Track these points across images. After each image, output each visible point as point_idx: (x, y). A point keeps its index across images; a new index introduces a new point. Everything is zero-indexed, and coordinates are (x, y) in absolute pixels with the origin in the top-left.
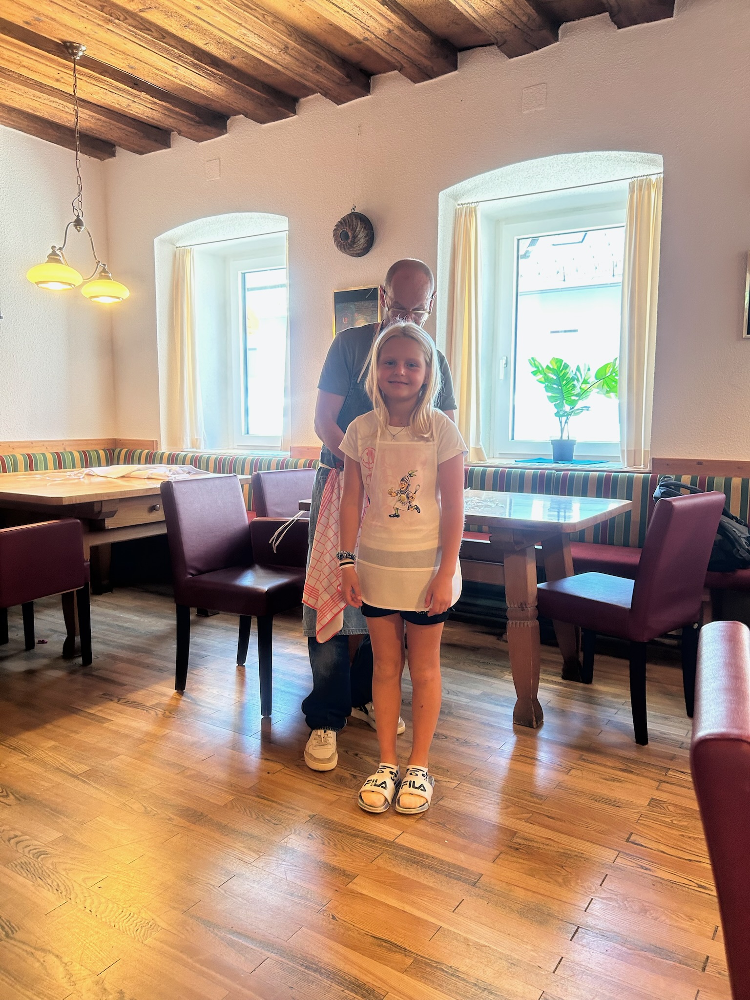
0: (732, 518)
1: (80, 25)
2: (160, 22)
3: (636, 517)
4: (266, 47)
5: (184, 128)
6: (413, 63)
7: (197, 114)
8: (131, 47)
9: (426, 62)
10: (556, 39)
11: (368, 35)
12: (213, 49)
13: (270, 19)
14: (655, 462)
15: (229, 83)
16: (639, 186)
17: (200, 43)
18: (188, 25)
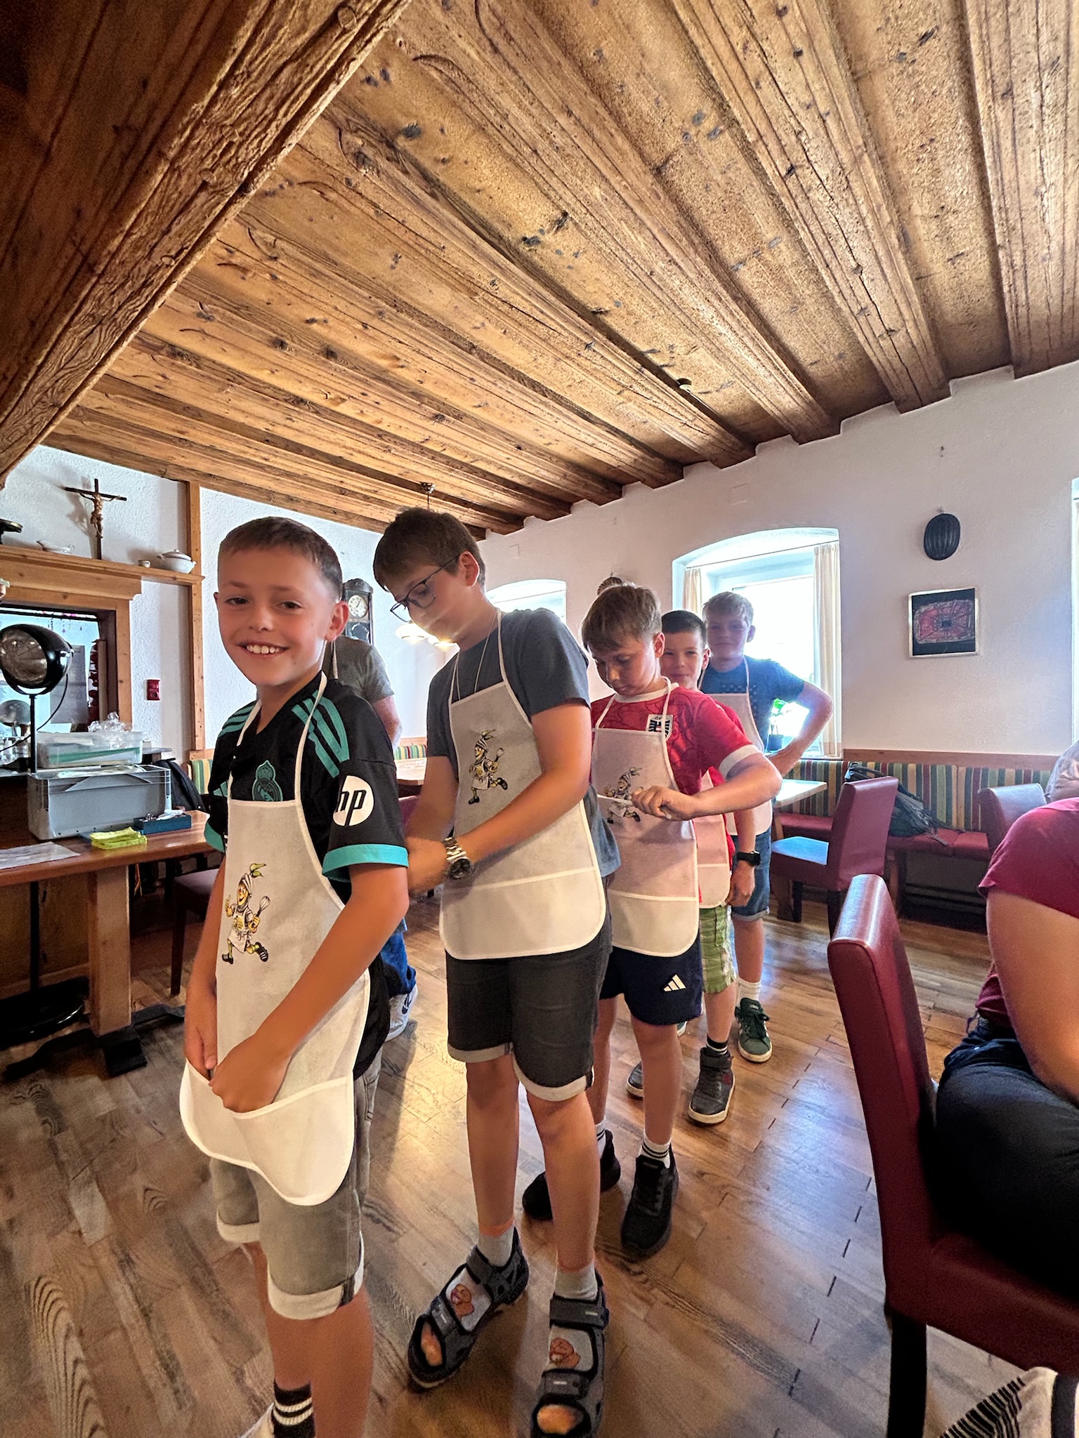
0: (910, 795)
1: (433, 474)
2: (483, 468)
3: (832, 793)
4: (552, 477)
5: (495, 527)
6: (652, 476)
7: (504, 518)
8: (464, 484)
9: (662, 476)
10: (754, 454)
11: (620, 464)
12: (516, 480)
13: (554, 460)
14: (846, 752)
15: (527, 499)
16: (823, 550)
17: (508, 476)
18: (501, 468)
